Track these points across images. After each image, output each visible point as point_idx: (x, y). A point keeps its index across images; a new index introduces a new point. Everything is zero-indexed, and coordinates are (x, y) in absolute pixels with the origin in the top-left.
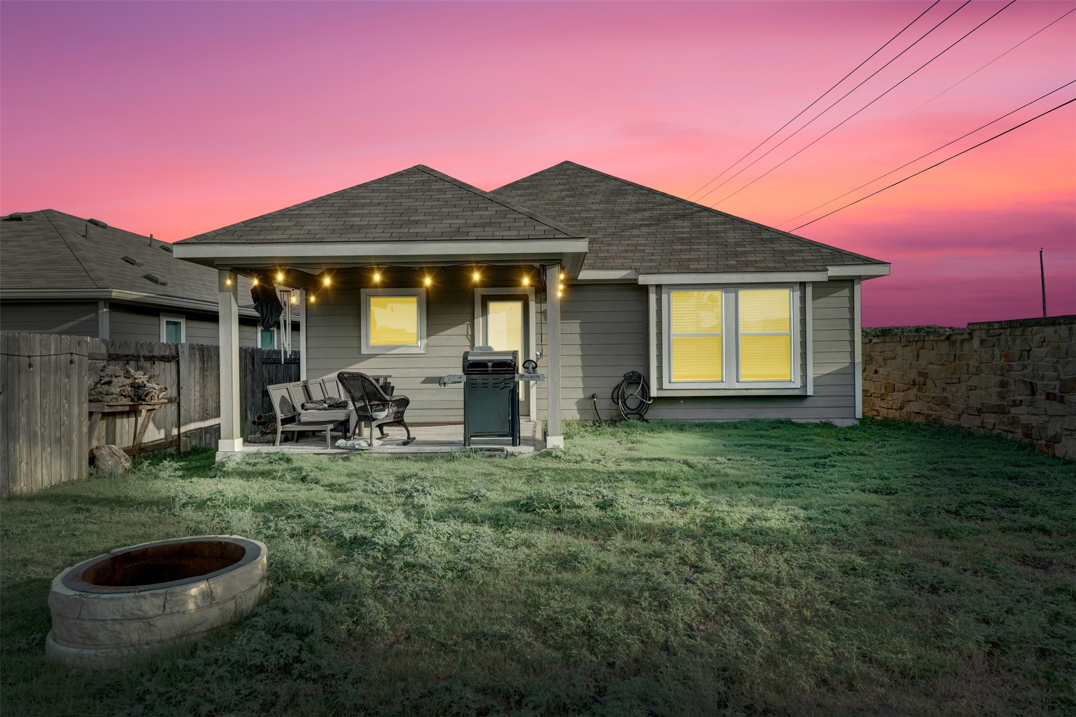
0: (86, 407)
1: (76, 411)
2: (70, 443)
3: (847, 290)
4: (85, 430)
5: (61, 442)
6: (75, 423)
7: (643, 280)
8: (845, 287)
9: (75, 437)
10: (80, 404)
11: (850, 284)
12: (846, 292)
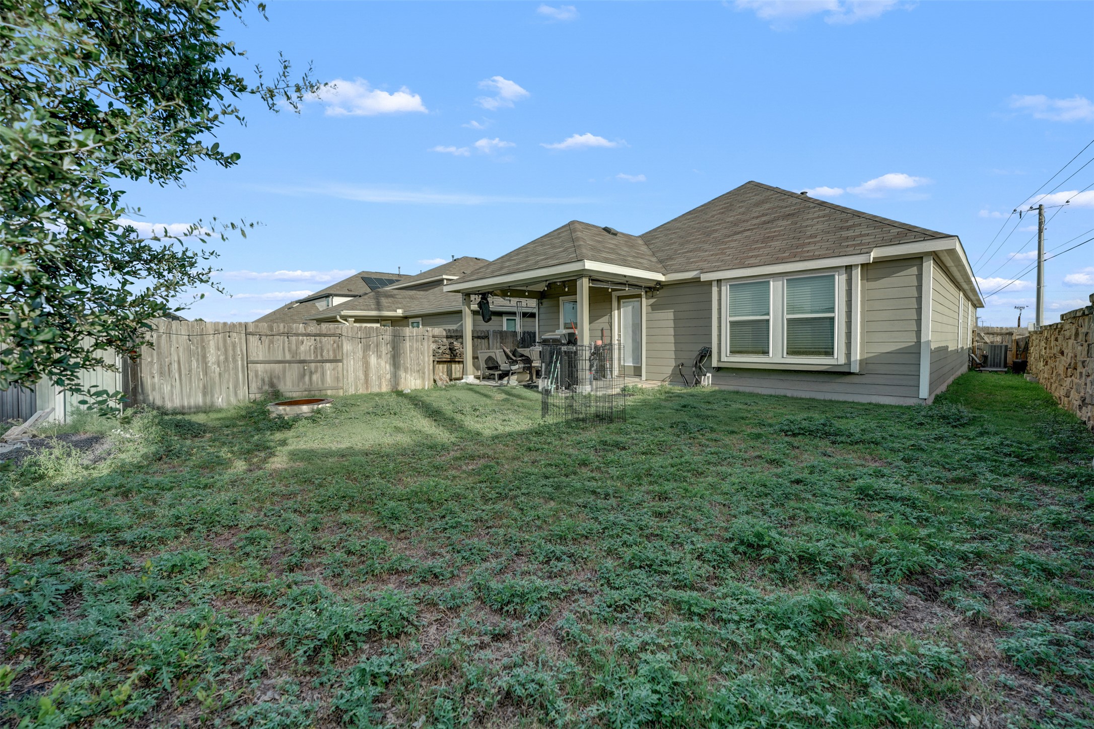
0: (432, 358)
1: (426, 359)
2: (424, 373)
3: (915, 268)
4: (431, 367)
5: (421, 372)
6: (426, 365)
7: (704, 277)
8: (913, 266)
9: (426, 370)
10: (429, 356)
11: (918, 262)
12: (914, 270)
